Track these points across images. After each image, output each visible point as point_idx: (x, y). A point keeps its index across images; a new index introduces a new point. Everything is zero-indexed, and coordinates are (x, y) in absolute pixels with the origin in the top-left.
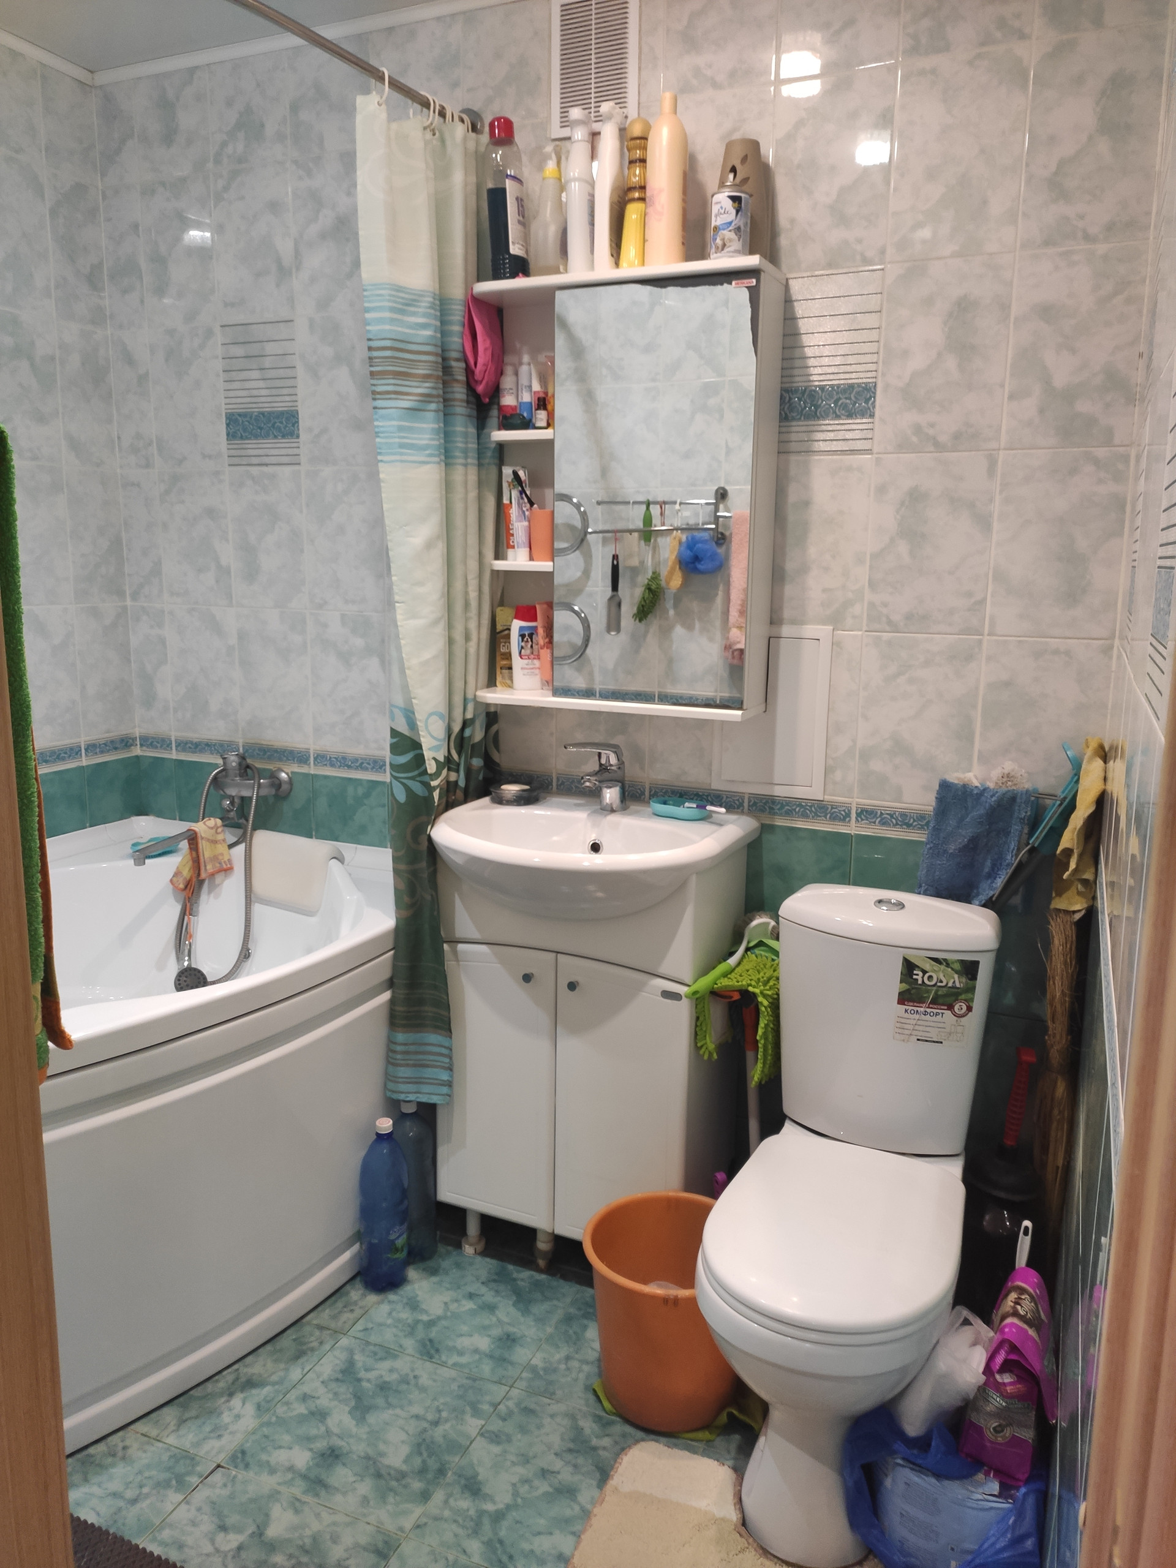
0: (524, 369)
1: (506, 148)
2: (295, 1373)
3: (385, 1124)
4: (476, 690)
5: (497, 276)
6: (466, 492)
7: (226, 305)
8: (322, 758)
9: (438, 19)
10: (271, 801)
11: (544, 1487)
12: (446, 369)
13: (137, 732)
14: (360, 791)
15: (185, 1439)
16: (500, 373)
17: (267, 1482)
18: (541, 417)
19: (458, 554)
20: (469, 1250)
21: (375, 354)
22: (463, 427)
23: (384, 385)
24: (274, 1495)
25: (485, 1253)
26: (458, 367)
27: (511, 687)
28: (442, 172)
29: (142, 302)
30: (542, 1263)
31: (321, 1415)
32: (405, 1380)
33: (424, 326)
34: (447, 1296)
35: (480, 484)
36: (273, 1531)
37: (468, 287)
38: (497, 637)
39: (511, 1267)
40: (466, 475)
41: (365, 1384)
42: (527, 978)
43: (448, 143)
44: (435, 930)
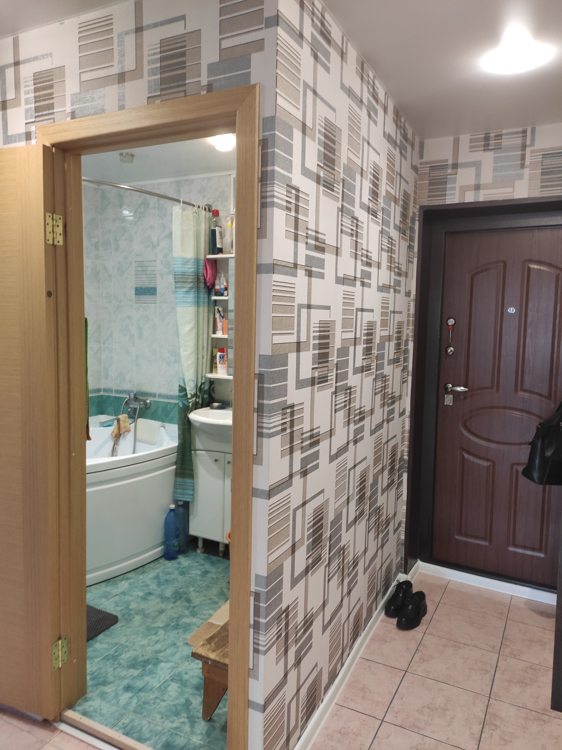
0: (222, 278)
1: (217, 218)
2: (141, 577)
3: (173, 506)
4: (206, 373)
5: (213, 254)
6: (204, 314)
7: (136, 255)
8: (160, 396)
9: (200, 179)
10: (144, 409)
11: (209, 602)
12: (198, 279)
13: (102, 387)
14: (172, 406)
15: (109, 589)
16: (215, 279)
17: (130, 598)
18: (226, 293)
19: (201, 332)
20: (199, 551)
21: (176, 276)
22: (203, 295)
23: (179, 285)
24: (132, 601)
25: (204, 552)
26: (202, 278)
27: (217, 373)
28: (198, 224)
29: (111, 253)
30: (221, 555)
31: (148, 586)
32: (174, 579)
33: (191, 268)
34: (190, 562)
35: (209, 312)
36: (131, 607)
37: (205, 256)
38: (213, 358)
39: (211, 556)
40: (204, 309)
41: (161, 580)
42: (216, 460)
43: (200, 216)
44: (190, 447)
